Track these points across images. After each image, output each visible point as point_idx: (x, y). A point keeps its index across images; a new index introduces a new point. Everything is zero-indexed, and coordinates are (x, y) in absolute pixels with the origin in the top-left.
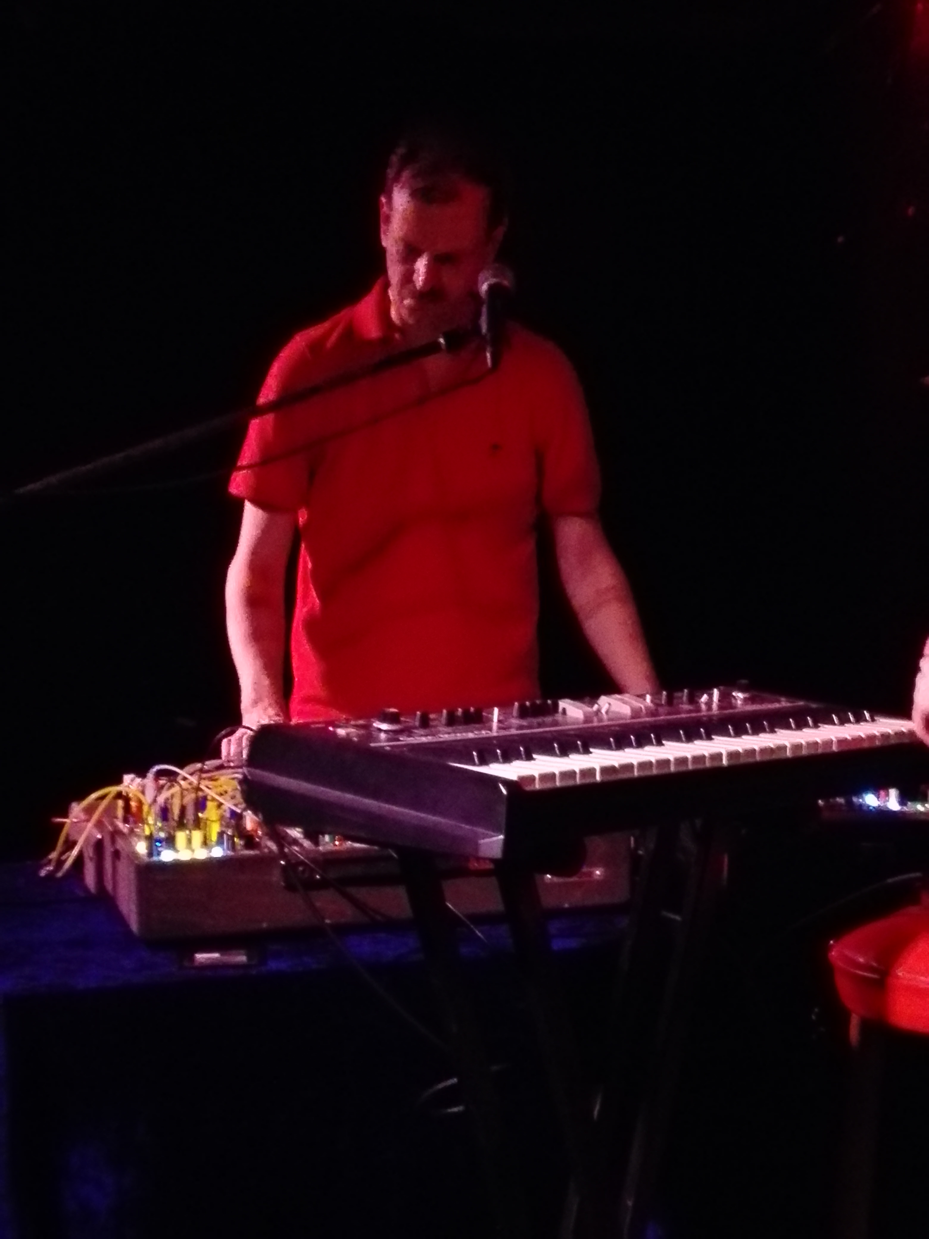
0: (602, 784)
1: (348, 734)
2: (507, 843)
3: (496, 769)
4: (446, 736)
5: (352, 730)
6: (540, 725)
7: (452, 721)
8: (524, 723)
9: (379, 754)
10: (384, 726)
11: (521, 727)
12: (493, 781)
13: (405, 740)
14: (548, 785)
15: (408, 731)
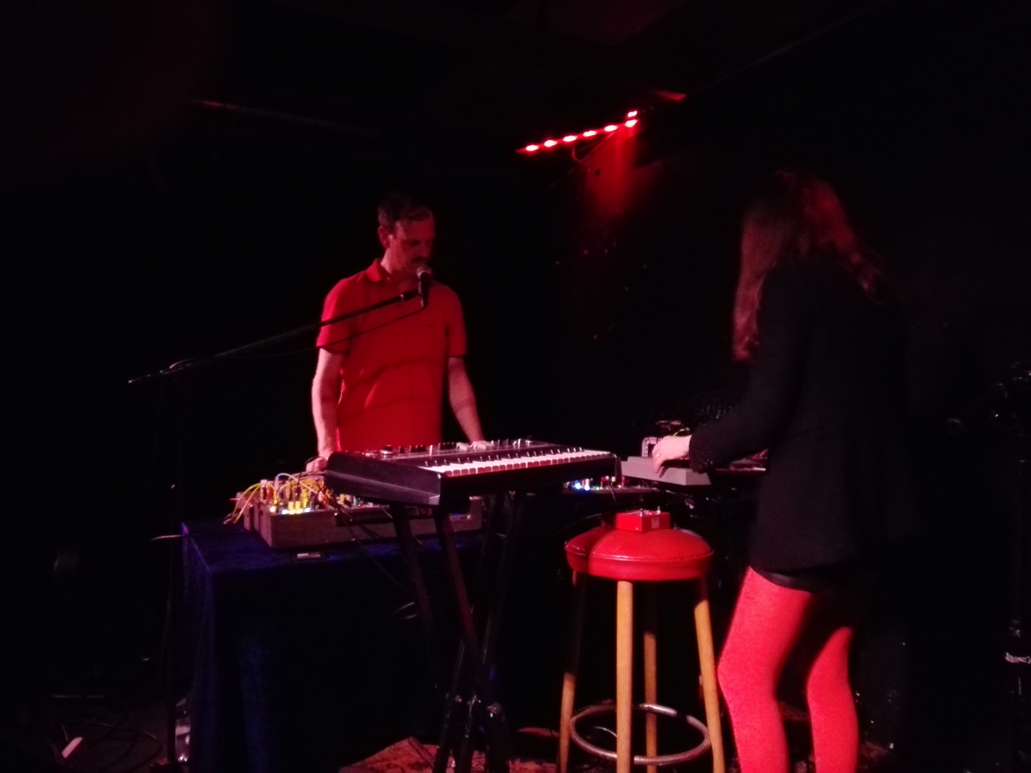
0: (478, 475)
1: (370, 455)
2: (441, 498)
3: (435, 469)
4: (411, 456)
5: (372, 454)
6: (449, 452)
7: (413, 451)
8: (443, 451)
9: (385, 463)
10: (385, 452)
11: (441, 453)
12: (435, 474)
13: (395, 458)
14: (457, 475)
15: (395, 454)
